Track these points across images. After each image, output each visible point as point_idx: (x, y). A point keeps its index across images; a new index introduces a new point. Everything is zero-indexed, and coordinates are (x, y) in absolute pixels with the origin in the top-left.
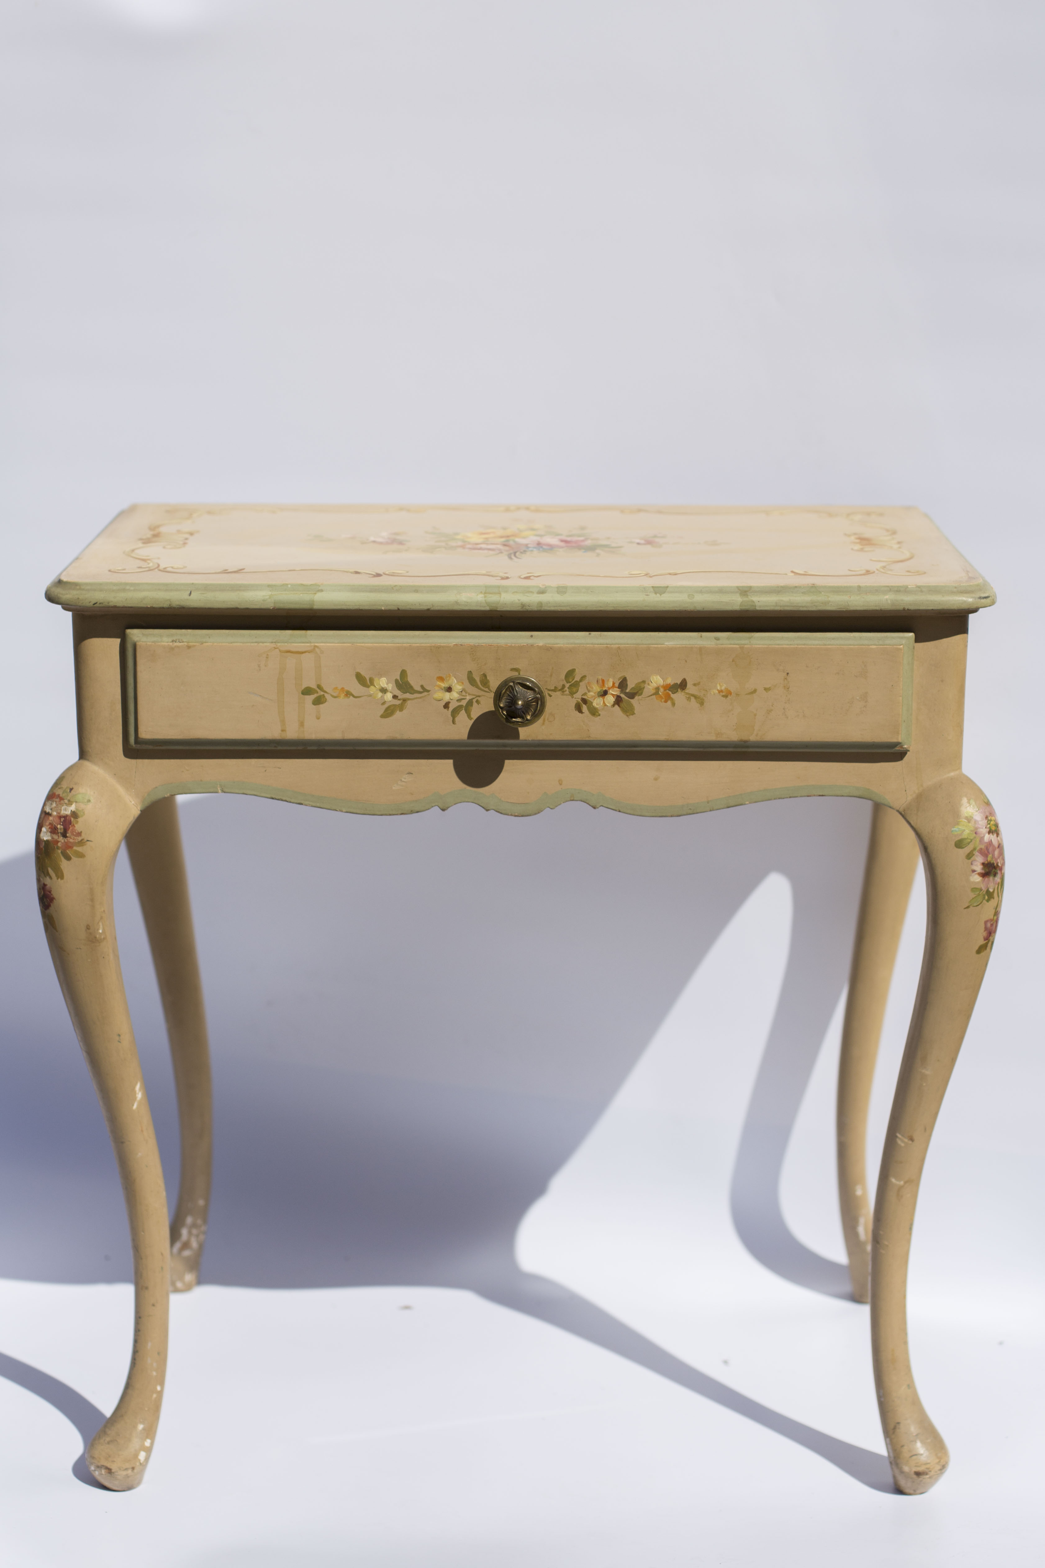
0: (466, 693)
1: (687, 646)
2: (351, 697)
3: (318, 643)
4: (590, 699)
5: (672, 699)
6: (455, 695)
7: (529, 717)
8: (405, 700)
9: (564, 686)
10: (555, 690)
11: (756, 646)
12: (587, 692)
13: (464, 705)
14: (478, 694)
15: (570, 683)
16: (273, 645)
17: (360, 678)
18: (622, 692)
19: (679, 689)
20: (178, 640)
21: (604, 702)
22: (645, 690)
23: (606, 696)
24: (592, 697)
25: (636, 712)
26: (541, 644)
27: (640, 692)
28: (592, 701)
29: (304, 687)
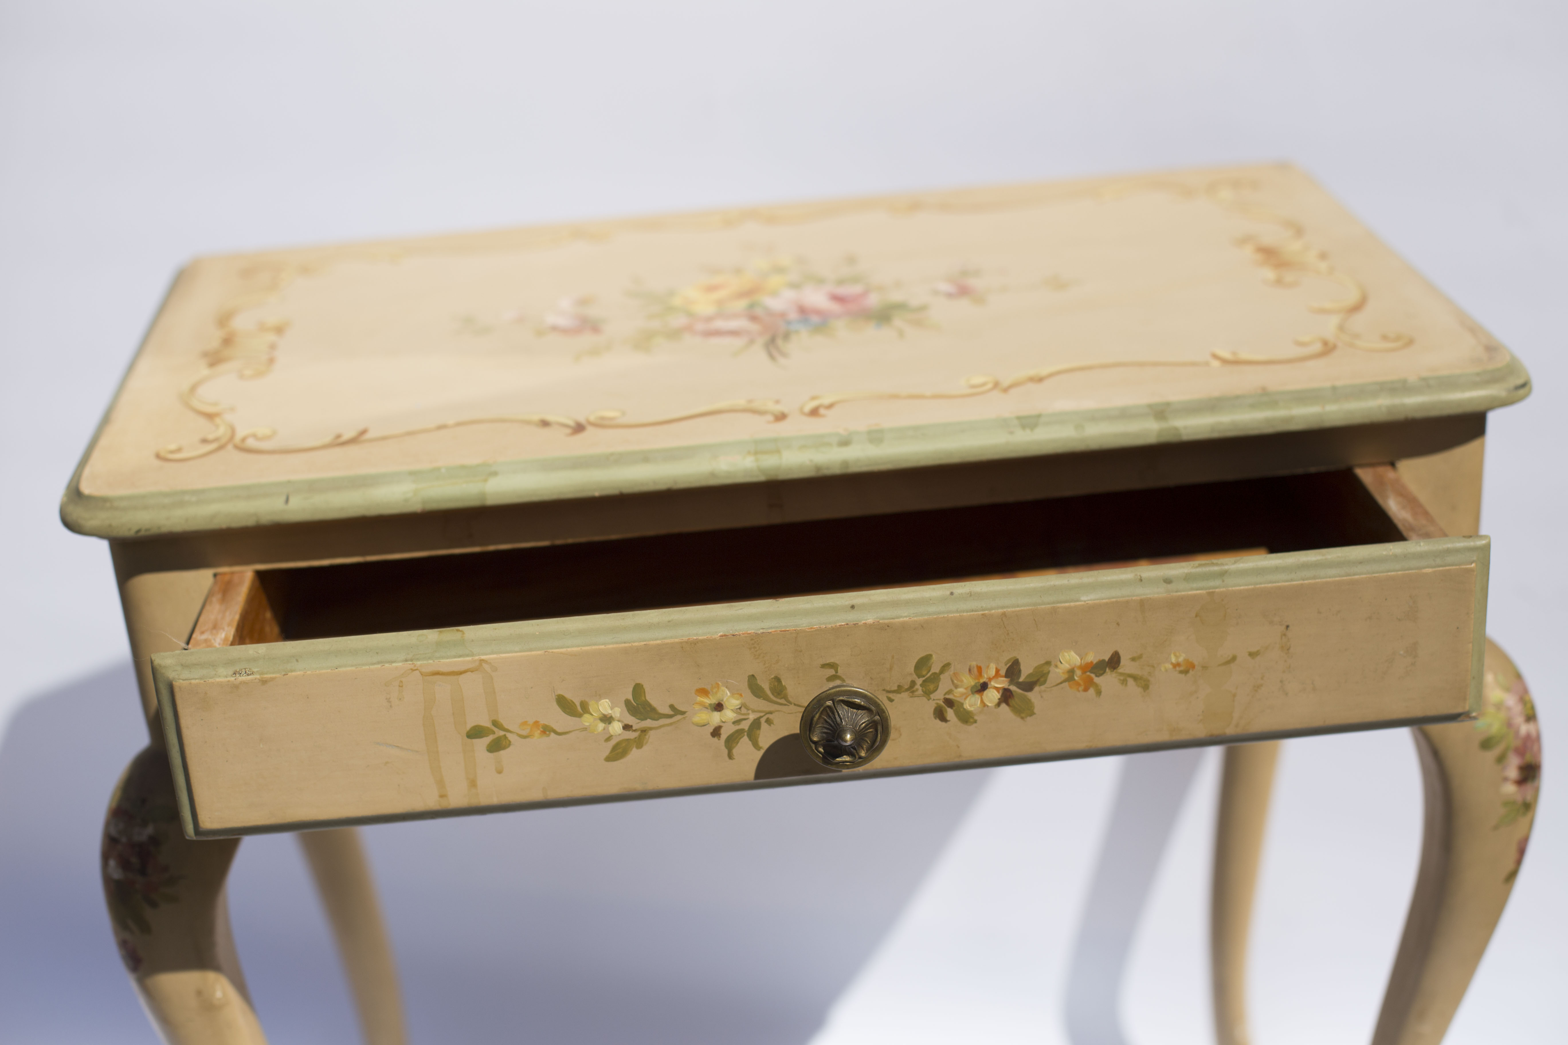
0: (748, 710)
1: (1118, 600)
2: (552, 734)
3: (487, 654)
4: (958, 699)
5: (1096, 686)
6: (729, 715)
7: (863, 754)
8: (644, 731)
9: (913, 683)
10: (899, 690)
11: (1234, 588)
12: (953, 688)
13: (746, 728)
14: (767, 709)
15: (924, 676)
16: (409, 665)
17: (564, 704)
18: (1011, 682)
19: (1107, 669)
20: (244, 671)
21: (982, 701)
22: (1050, 675)
23: (985, 692)
24: (962, 694)
25: (1036, 710)
26: (870, 621)
27: (1042, 679)
28: (962, 701)
29: (469, 726)
